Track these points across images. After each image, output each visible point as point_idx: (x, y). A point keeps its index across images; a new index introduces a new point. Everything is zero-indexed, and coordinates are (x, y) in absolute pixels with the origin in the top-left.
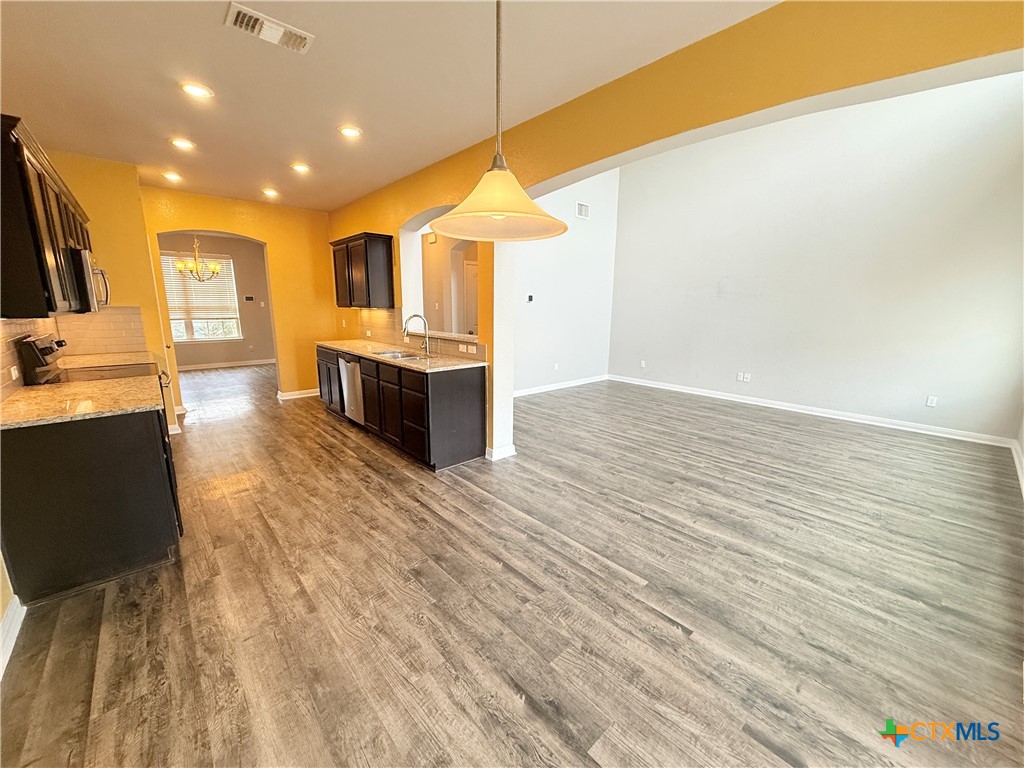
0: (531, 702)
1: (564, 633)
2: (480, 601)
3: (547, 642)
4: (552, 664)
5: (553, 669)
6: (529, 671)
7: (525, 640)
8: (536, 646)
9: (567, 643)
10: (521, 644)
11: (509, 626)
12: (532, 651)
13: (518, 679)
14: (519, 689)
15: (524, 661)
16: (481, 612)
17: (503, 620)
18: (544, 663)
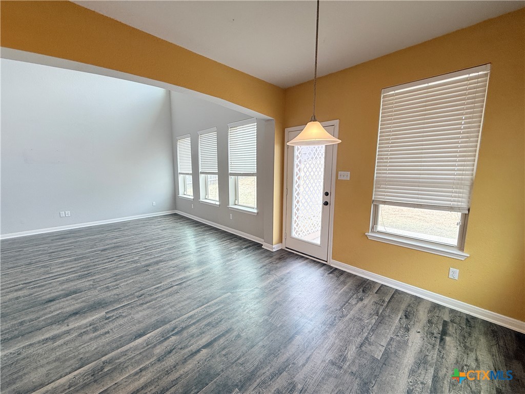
2: (238, 359)
16: (248, 357)
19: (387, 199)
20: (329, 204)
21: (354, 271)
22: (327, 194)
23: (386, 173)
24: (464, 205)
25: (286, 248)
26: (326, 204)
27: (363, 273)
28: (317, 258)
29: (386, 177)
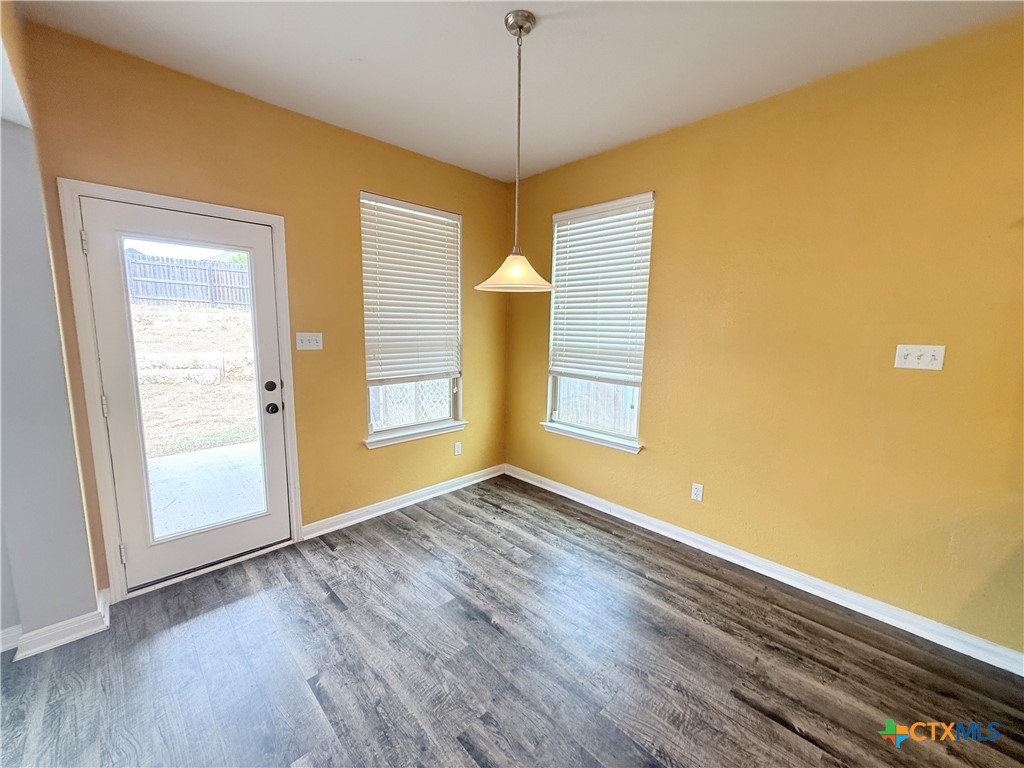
0: (487, 619)
1: (448, 674)
3: (468, 663)
4: (466, 644)
5: (467, 641)
6: (487, 639)
7: (490, 666)
8: (478, 660)
9: (448, 664)
10: (494, 662)
11: (506, 681)
12: (483, 655)
13: (497, 633)
14: (497, 628)
15: (491, 646)
17: (512, 687)
18: (474, 645)
19: (381, 375)
20: (280, 407)
21: (353, 518)
22: (271, 386)
23: (377, 335)
24: (454, 368)
25: (130, 591)
26: (273, 409)
27: (368, 512)
28: (261, 548)
29: (378, 341)
